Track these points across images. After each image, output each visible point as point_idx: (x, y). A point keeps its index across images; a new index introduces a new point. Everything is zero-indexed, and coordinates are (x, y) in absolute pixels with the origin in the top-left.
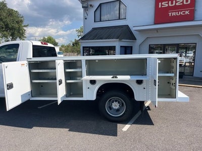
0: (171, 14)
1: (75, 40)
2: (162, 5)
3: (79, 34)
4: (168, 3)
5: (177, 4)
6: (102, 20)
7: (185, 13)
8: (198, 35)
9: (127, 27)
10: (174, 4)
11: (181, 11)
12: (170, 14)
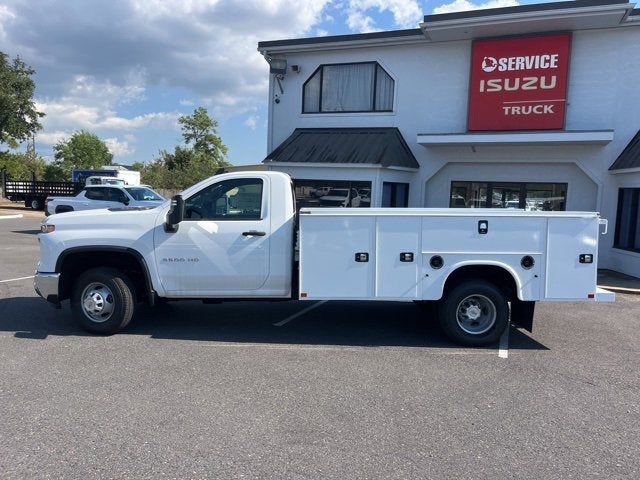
0: (510, 111)
1: (178, 149)
2: (486, 87)
3: (191, 132)
4: (502, 84)
5: (524, 87)
6: (323, 109)
7: (542, 109)
8: (573, 163)
9: (395, 131)
10: (516, 87)
11: (533, 105)
12: (507, 109)
